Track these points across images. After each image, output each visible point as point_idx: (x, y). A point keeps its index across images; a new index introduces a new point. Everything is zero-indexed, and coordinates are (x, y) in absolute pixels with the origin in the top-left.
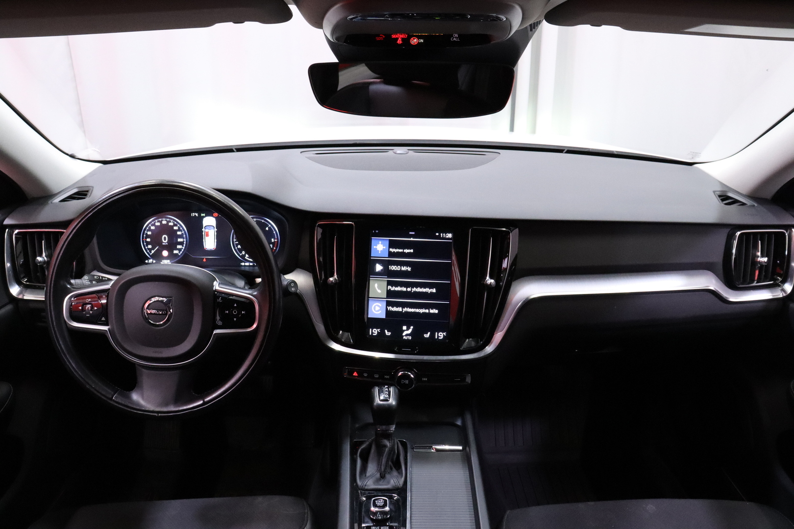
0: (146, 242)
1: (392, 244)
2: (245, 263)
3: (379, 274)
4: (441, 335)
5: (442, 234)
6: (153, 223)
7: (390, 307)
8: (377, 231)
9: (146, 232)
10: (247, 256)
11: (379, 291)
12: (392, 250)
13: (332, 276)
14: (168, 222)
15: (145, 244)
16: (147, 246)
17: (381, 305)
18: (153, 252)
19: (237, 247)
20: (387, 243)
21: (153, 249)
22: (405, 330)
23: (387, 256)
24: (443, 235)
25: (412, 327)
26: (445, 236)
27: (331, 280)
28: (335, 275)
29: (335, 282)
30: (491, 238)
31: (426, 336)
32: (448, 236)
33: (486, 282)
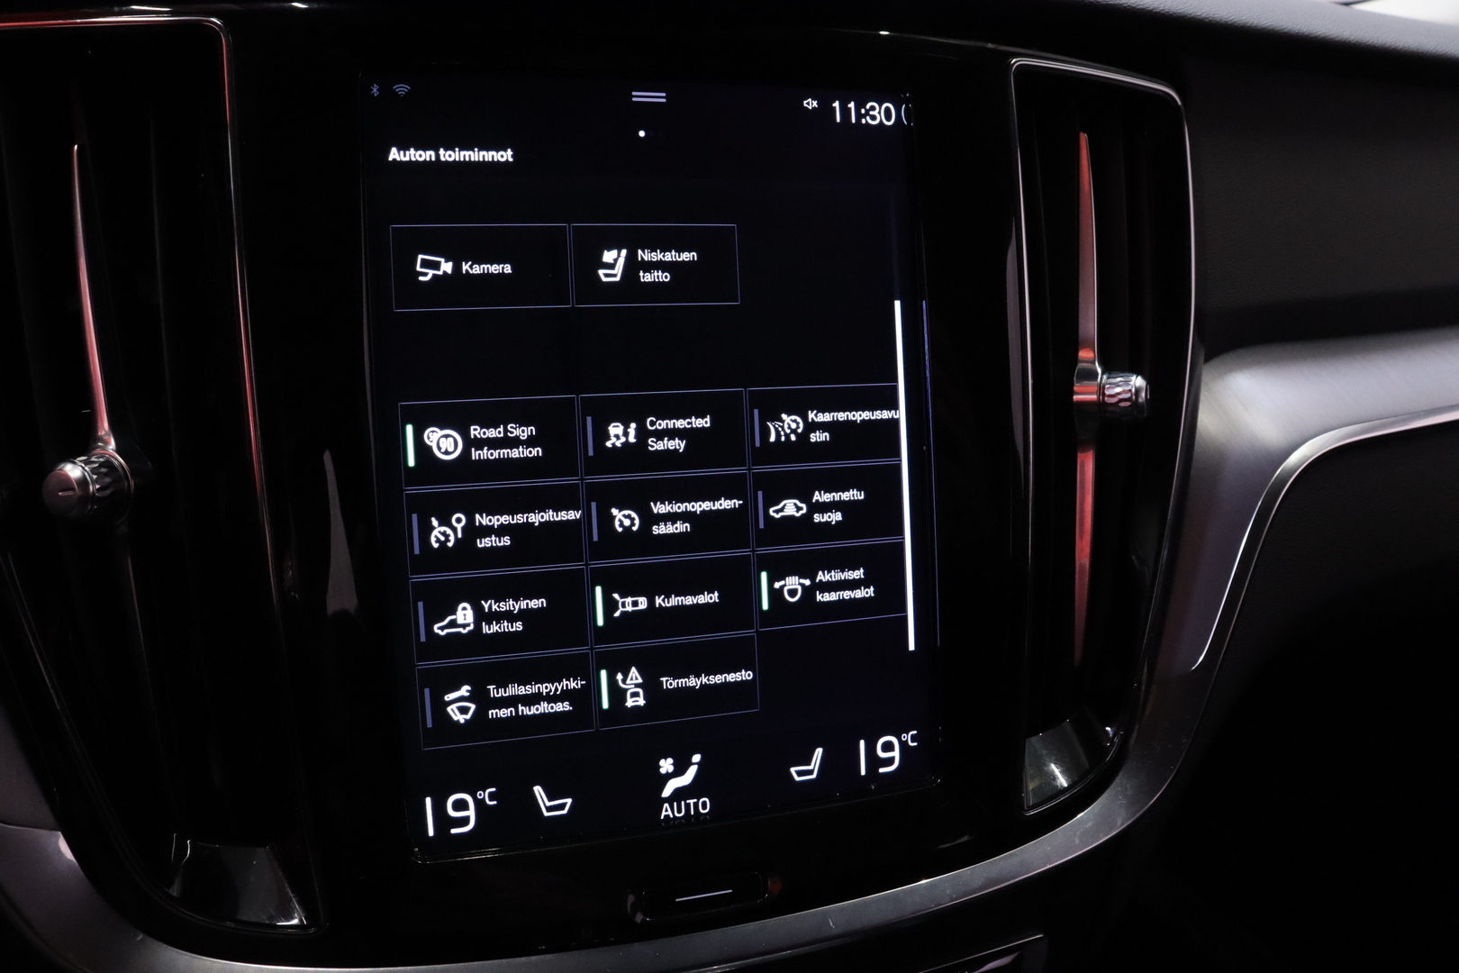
4: (891, 751)
8: (402, 89)
13: (82, 444)
22: (669, 776)
24: (845, 112)
26: (859, 116)
27: (67, 478)
28: (101, 433)
29: (108, 492)
30: (1084, 138)
31: (800, 773)
32: (879, 113)
33: (1104, 394)
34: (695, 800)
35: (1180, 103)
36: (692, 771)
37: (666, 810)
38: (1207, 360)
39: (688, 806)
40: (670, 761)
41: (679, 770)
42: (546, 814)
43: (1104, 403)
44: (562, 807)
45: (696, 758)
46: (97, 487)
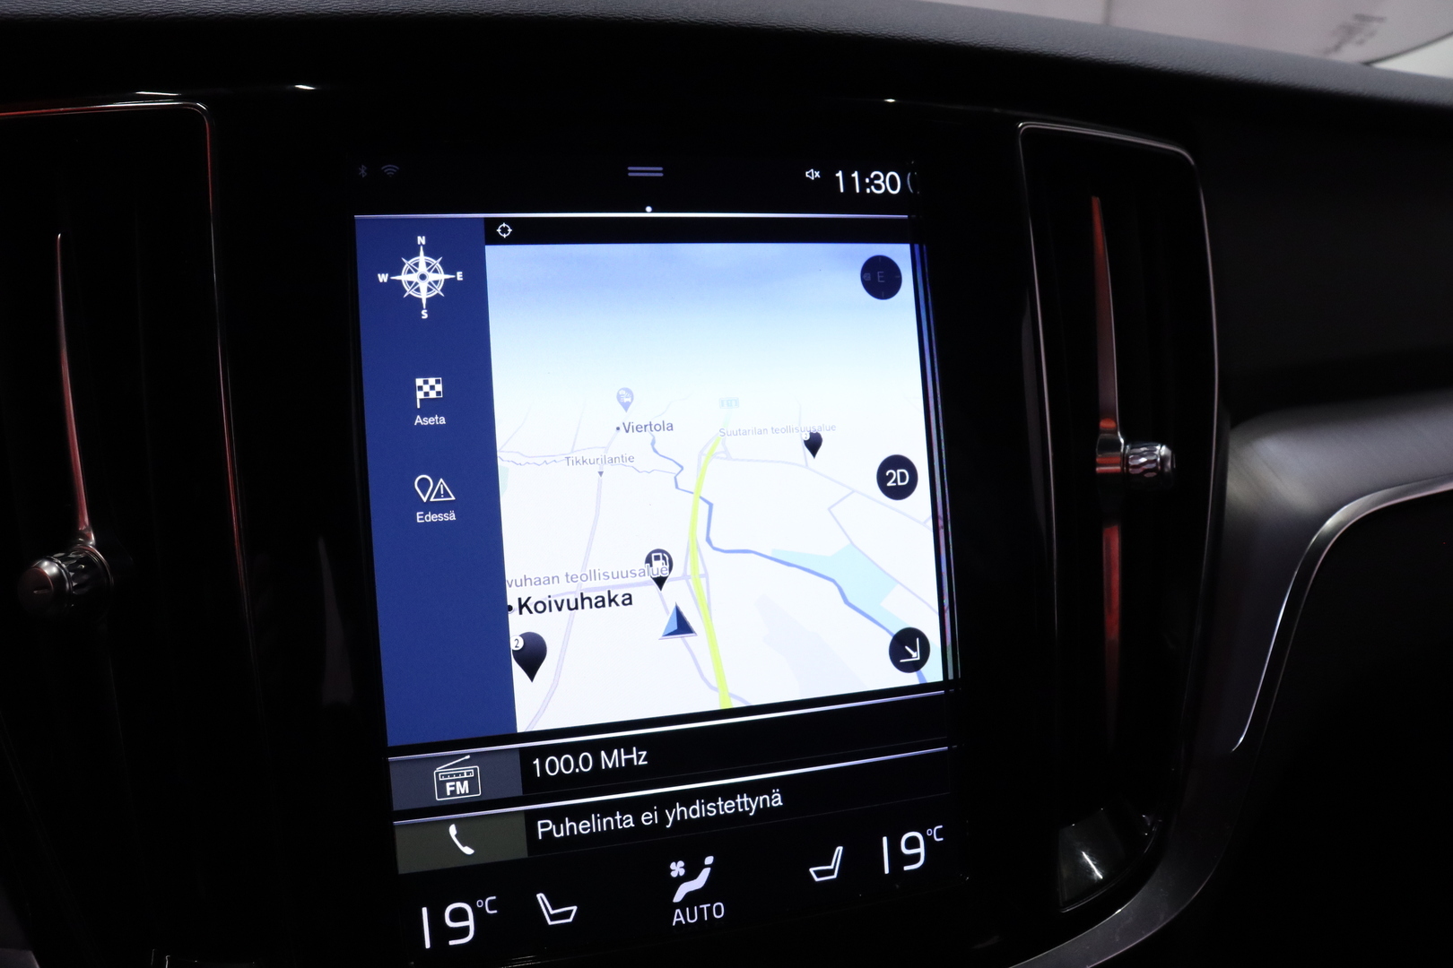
4: (916, 847)
8: (390, 169)
13: (60, 540)
22: (681, 880)
24: (849, 182)
26: (863, 186)
27: (43, 574)
28: (82, 528)
29: (85, 590)
30: (1096, 202)
31: (819, 874)
32: (884, 182)
33: (1128, 465)
34: (709, 905)
35: (1192, 163)
36: (705, 873)
37: (678, 917)
38: (1235, 424)
39: (701, 911)
40: (681, 863)
41: (691, 874)
42: (550, 923)
43: (1128, 474)
44: (567, 914)
45: (709, 860)
46: (74, 584)
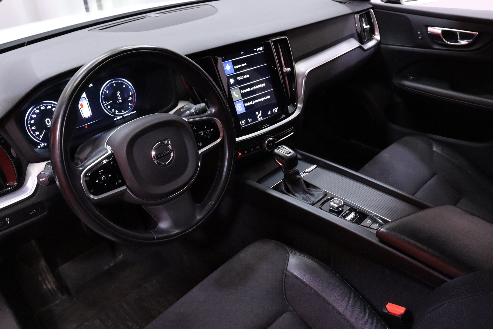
0: (32, 130)
1: (234, 63)
2: (116, 117)
3: (234, 85)
4: (276, 110)
5: (257, 49)
6: (33, 112)
7: (246, 104)
9: (29, 122)
10: (117, 111)
11: (237, 96)
12: (235, 67)
14: (46, 107)
15: (32, 132)
16: (34, 133)
17: (241, 105)
18: (41, 136)
19: (107, 107)
20: (231, 63)
21: (40, 134)
22: (258, 115)
23: (234, 72)
25: (261, 111)
30: (279, 45)
31: (269, 113)
32: (261, 49)
33: (286, 71)
35: (287, 38)
38: (295, 63)
